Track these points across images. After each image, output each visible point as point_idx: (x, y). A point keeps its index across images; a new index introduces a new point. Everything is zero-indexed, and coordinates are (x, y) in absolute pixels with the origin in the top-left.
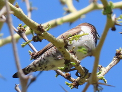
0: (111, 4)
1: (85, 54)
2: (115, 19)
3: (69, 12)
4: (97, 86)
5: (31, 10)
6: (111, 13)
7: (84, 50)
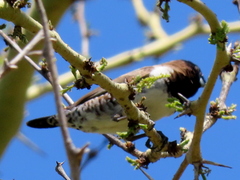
0: (225, 26)
1: (180, 111)
2: (232, 51)
3: (153, 39)
4: (201, 166)
5: (88, 36)
6: (226, 40)
7: (177, 105)
